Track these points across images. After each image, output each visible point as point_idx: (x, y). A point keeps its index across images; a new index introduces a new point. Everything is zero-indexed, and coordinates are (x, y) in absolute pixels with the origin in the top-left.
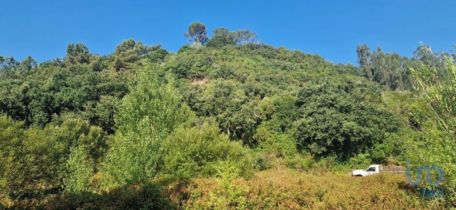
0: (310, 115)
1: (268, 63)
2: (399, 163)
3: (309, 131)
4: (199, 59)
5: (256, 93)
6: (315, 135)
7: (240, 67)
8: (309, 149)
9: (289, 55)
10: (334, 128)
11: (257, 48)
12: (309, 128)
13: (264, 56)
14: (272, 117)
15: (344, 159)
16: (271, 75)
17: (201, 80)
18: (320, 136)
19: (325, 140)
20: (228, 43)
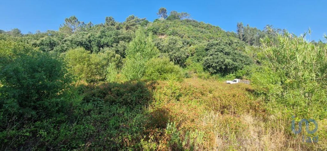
0: (211, 55)
1: (194, 29)
2: (248, 79)
3: (210, 62)
4: (163, 26)
5: (187, 44)
6: (212, 64)
7: (181, 30)
8: (209, 70)
9: (205, 26)
10: (221, 62)
11: (190, 22)
12: (210, 61)
13: (193, 26)
14: (194, 55)
15: (223, 76)
16: (195, 35)
17: (163, 36)
18: (214, 65)
19: (216, 67)
20: (176, 18)
